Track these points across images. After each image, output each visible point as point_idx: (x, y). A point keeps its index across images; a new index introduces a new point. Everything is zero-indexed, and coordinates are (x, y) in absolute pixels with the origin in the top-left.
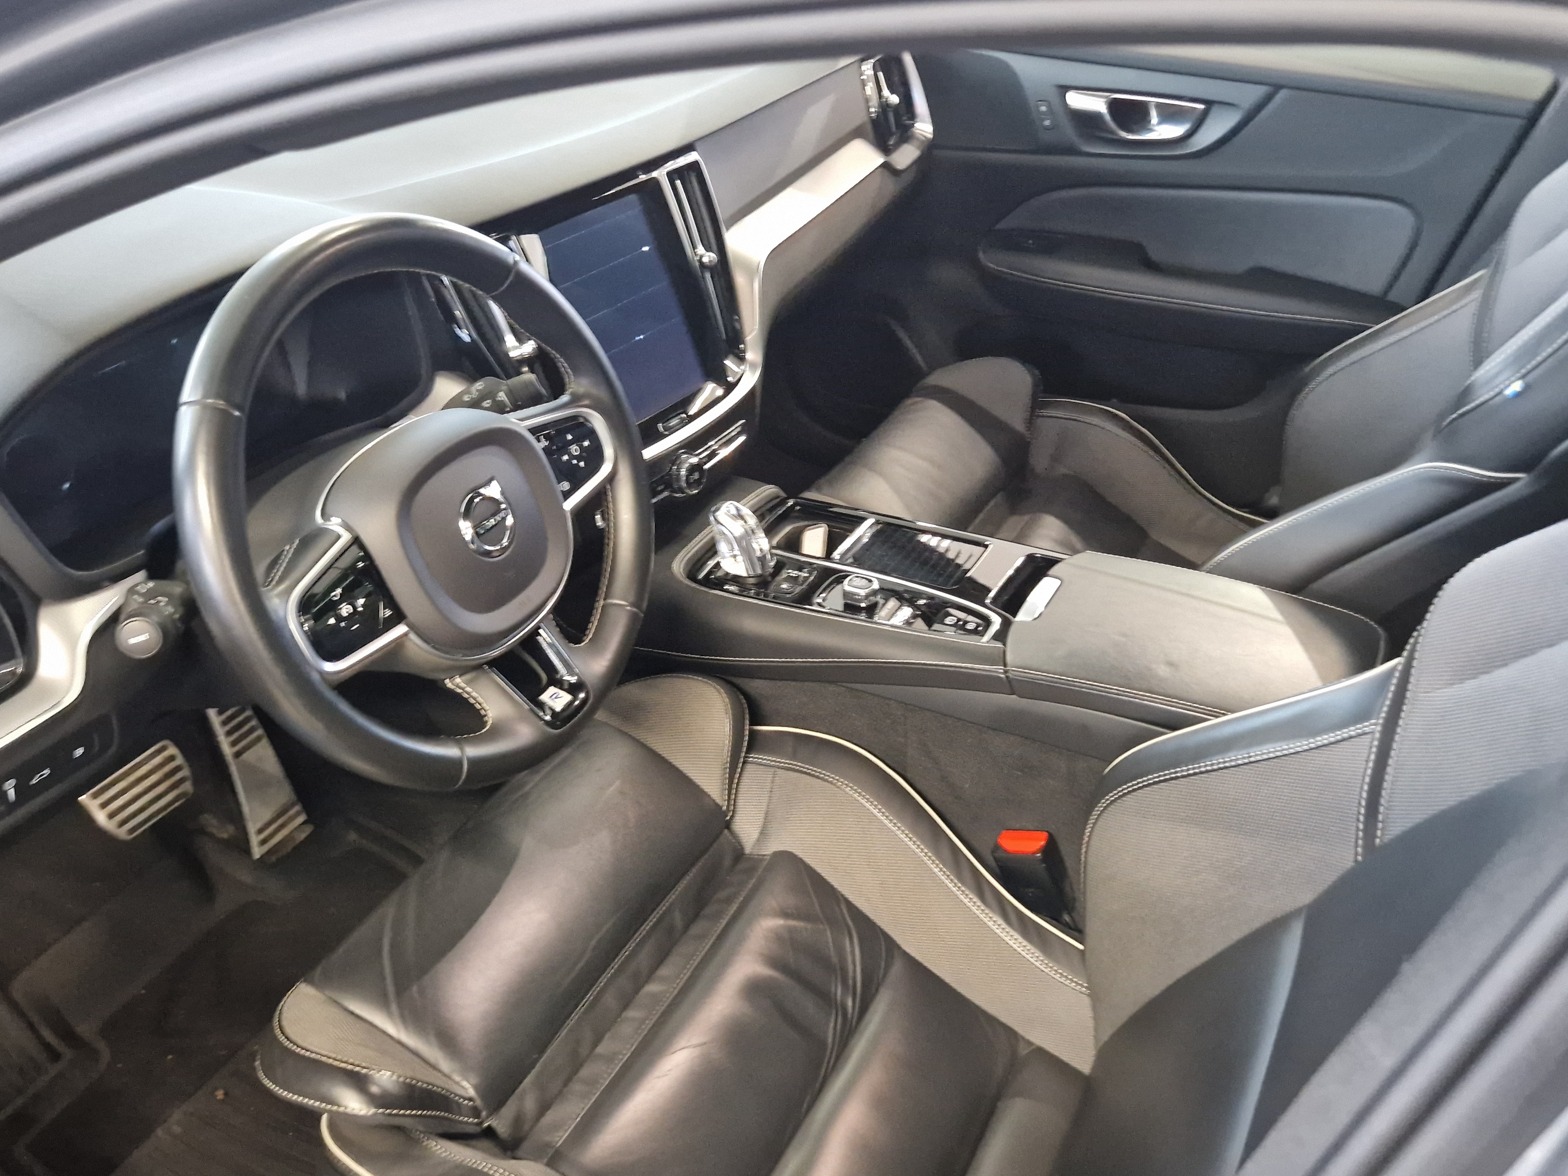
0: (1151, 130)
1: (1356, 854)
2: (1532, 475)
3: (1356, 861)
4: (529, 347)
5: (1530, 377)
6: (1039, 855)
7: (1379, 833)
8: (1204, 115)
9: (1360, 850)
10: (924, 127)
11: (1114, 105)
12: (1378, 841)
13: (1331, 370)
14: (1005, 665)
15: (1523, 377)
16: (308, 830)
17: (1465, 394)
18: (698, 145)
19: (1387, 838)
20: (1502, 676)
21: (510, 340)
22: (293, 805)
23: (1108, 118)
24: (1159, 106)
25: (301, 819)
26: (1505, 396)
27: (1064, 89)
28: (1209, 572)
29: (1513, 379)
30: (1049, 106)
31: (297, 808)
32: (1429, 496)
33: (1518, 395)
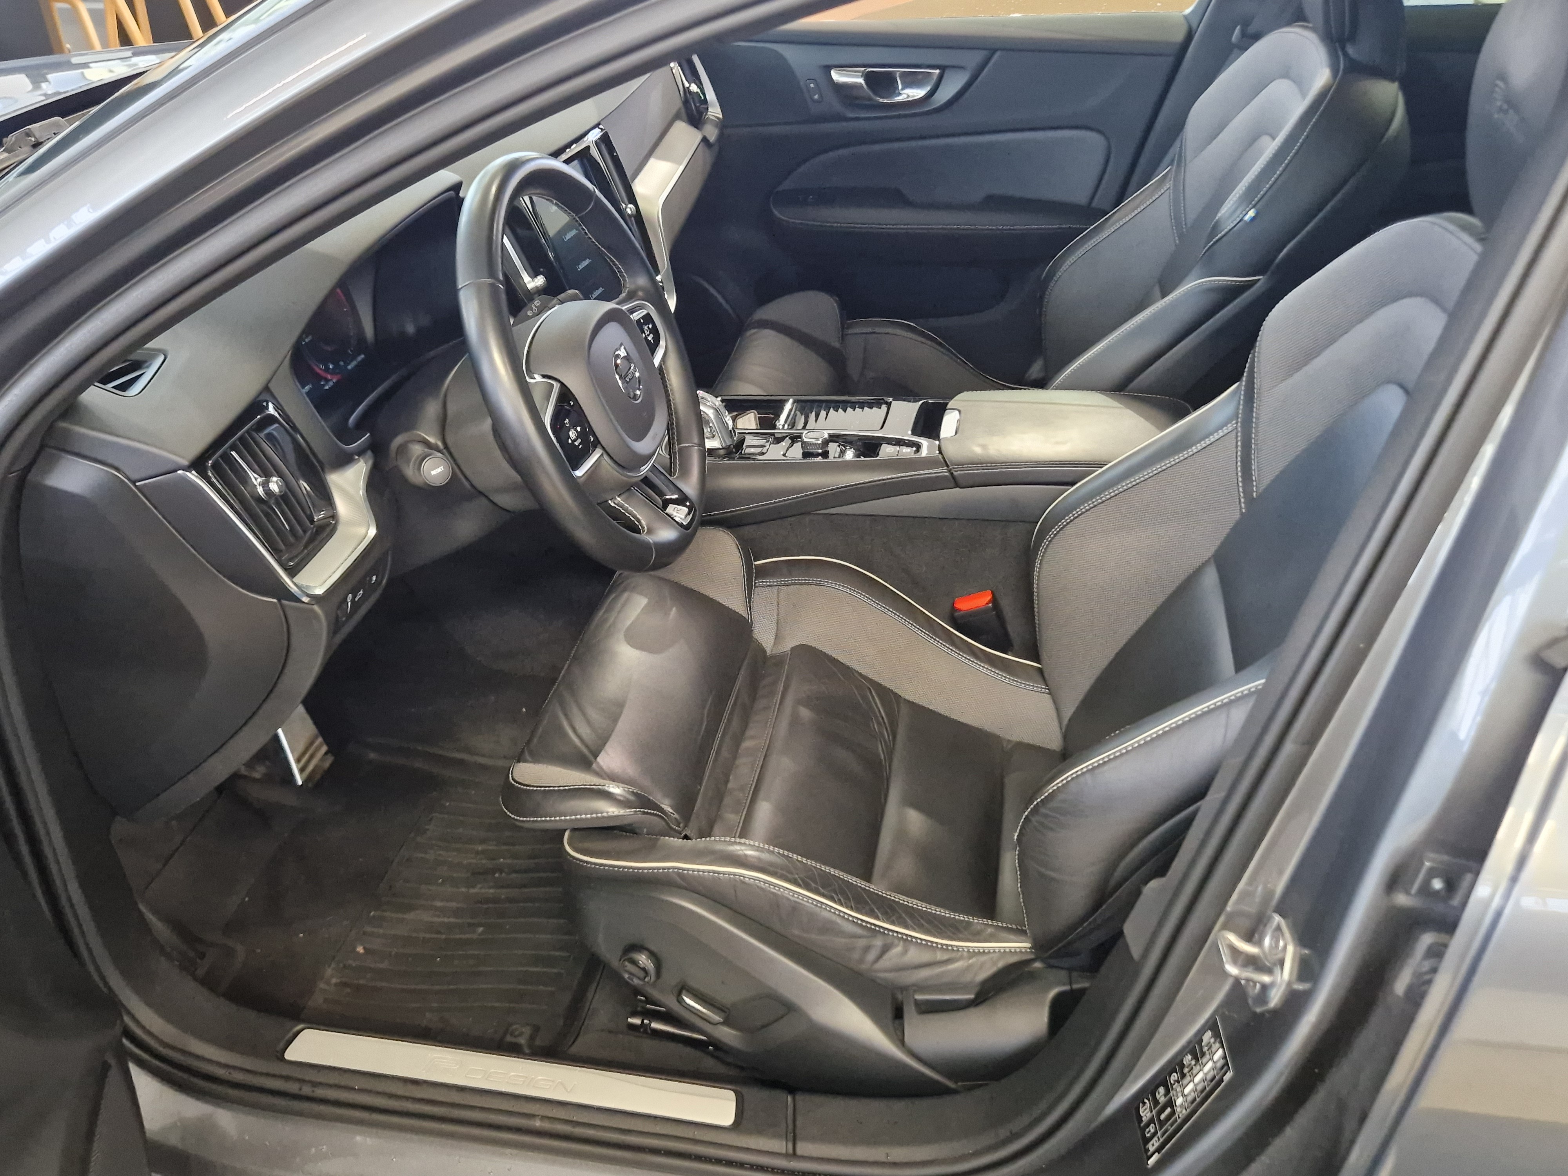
0: (899, 94)
1: (1241, 508)
2: (1265, 277)
3: (1242, 513)
4: (540, 281)
5: (1258, 206)
6: (990, 605)
7: (1255, 489)
8: (941, 77)
9: (1243, 505)
10: (715, 111)
11: (868, 77)
12: (1255, 494)
13: (1068, 262)
14: (947, 466)
15: (1254, 207)
16: (330, 759)
17: (1216, 228)
18: (601, 122)
19: (1261, 489)
20: (1318, 363)
21: (526, 278)
22: (316, 738)
23: (865, 86)
24: (903, 75)
25: (325, 748)
26: (1245, 221)
27: (828, 68)
28: (1057, 388)
29: (1248, 209)
30: (817, 84)
31: (320, 740)
32: (1204, 303)
33: (1253, 219)
